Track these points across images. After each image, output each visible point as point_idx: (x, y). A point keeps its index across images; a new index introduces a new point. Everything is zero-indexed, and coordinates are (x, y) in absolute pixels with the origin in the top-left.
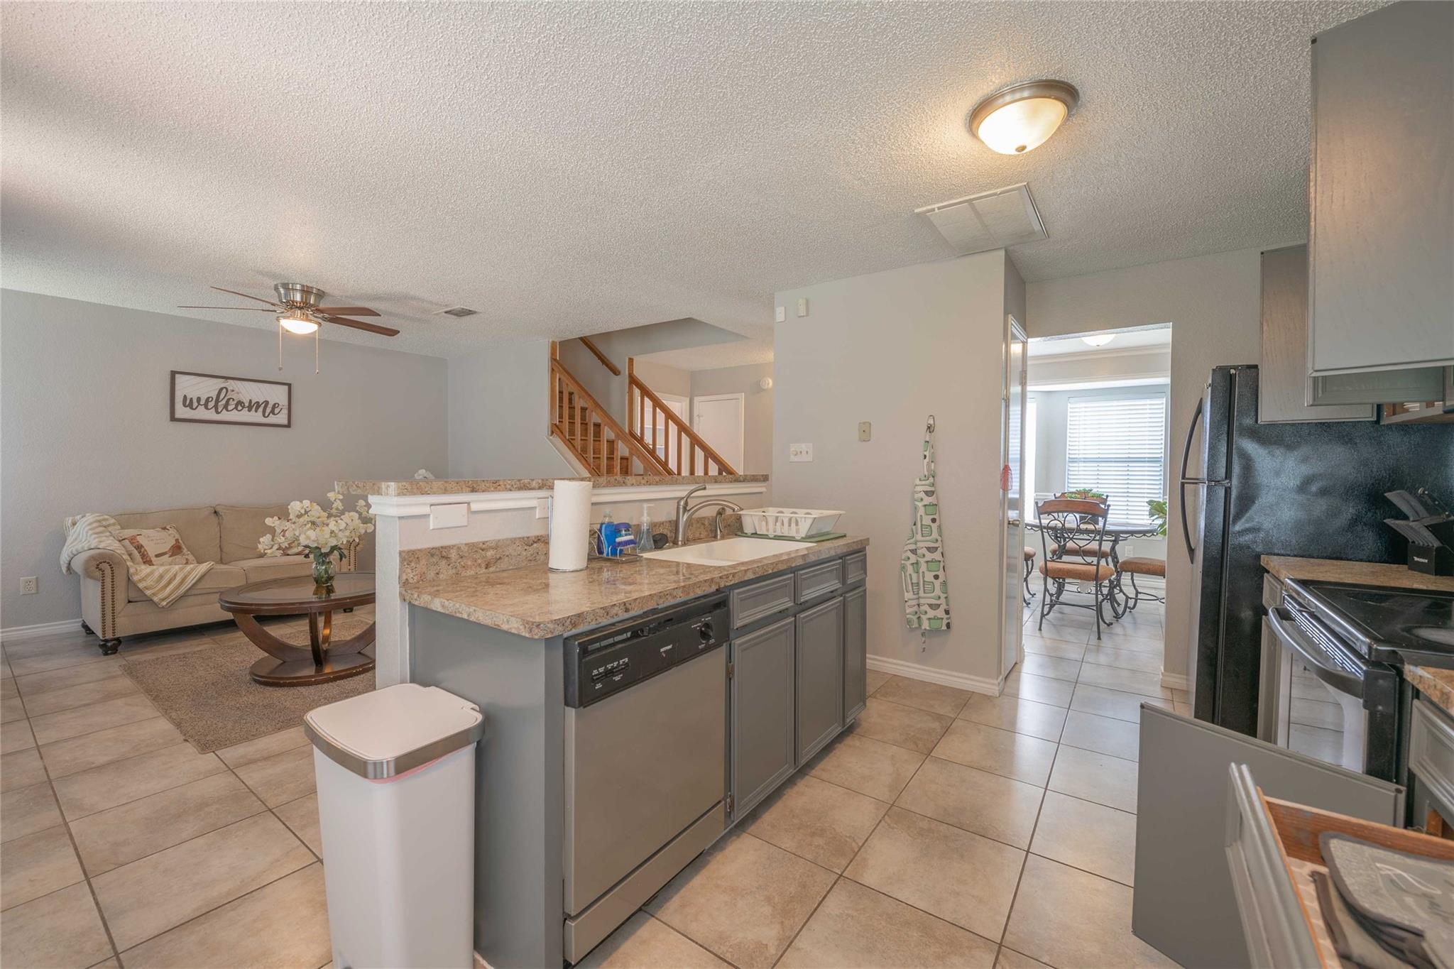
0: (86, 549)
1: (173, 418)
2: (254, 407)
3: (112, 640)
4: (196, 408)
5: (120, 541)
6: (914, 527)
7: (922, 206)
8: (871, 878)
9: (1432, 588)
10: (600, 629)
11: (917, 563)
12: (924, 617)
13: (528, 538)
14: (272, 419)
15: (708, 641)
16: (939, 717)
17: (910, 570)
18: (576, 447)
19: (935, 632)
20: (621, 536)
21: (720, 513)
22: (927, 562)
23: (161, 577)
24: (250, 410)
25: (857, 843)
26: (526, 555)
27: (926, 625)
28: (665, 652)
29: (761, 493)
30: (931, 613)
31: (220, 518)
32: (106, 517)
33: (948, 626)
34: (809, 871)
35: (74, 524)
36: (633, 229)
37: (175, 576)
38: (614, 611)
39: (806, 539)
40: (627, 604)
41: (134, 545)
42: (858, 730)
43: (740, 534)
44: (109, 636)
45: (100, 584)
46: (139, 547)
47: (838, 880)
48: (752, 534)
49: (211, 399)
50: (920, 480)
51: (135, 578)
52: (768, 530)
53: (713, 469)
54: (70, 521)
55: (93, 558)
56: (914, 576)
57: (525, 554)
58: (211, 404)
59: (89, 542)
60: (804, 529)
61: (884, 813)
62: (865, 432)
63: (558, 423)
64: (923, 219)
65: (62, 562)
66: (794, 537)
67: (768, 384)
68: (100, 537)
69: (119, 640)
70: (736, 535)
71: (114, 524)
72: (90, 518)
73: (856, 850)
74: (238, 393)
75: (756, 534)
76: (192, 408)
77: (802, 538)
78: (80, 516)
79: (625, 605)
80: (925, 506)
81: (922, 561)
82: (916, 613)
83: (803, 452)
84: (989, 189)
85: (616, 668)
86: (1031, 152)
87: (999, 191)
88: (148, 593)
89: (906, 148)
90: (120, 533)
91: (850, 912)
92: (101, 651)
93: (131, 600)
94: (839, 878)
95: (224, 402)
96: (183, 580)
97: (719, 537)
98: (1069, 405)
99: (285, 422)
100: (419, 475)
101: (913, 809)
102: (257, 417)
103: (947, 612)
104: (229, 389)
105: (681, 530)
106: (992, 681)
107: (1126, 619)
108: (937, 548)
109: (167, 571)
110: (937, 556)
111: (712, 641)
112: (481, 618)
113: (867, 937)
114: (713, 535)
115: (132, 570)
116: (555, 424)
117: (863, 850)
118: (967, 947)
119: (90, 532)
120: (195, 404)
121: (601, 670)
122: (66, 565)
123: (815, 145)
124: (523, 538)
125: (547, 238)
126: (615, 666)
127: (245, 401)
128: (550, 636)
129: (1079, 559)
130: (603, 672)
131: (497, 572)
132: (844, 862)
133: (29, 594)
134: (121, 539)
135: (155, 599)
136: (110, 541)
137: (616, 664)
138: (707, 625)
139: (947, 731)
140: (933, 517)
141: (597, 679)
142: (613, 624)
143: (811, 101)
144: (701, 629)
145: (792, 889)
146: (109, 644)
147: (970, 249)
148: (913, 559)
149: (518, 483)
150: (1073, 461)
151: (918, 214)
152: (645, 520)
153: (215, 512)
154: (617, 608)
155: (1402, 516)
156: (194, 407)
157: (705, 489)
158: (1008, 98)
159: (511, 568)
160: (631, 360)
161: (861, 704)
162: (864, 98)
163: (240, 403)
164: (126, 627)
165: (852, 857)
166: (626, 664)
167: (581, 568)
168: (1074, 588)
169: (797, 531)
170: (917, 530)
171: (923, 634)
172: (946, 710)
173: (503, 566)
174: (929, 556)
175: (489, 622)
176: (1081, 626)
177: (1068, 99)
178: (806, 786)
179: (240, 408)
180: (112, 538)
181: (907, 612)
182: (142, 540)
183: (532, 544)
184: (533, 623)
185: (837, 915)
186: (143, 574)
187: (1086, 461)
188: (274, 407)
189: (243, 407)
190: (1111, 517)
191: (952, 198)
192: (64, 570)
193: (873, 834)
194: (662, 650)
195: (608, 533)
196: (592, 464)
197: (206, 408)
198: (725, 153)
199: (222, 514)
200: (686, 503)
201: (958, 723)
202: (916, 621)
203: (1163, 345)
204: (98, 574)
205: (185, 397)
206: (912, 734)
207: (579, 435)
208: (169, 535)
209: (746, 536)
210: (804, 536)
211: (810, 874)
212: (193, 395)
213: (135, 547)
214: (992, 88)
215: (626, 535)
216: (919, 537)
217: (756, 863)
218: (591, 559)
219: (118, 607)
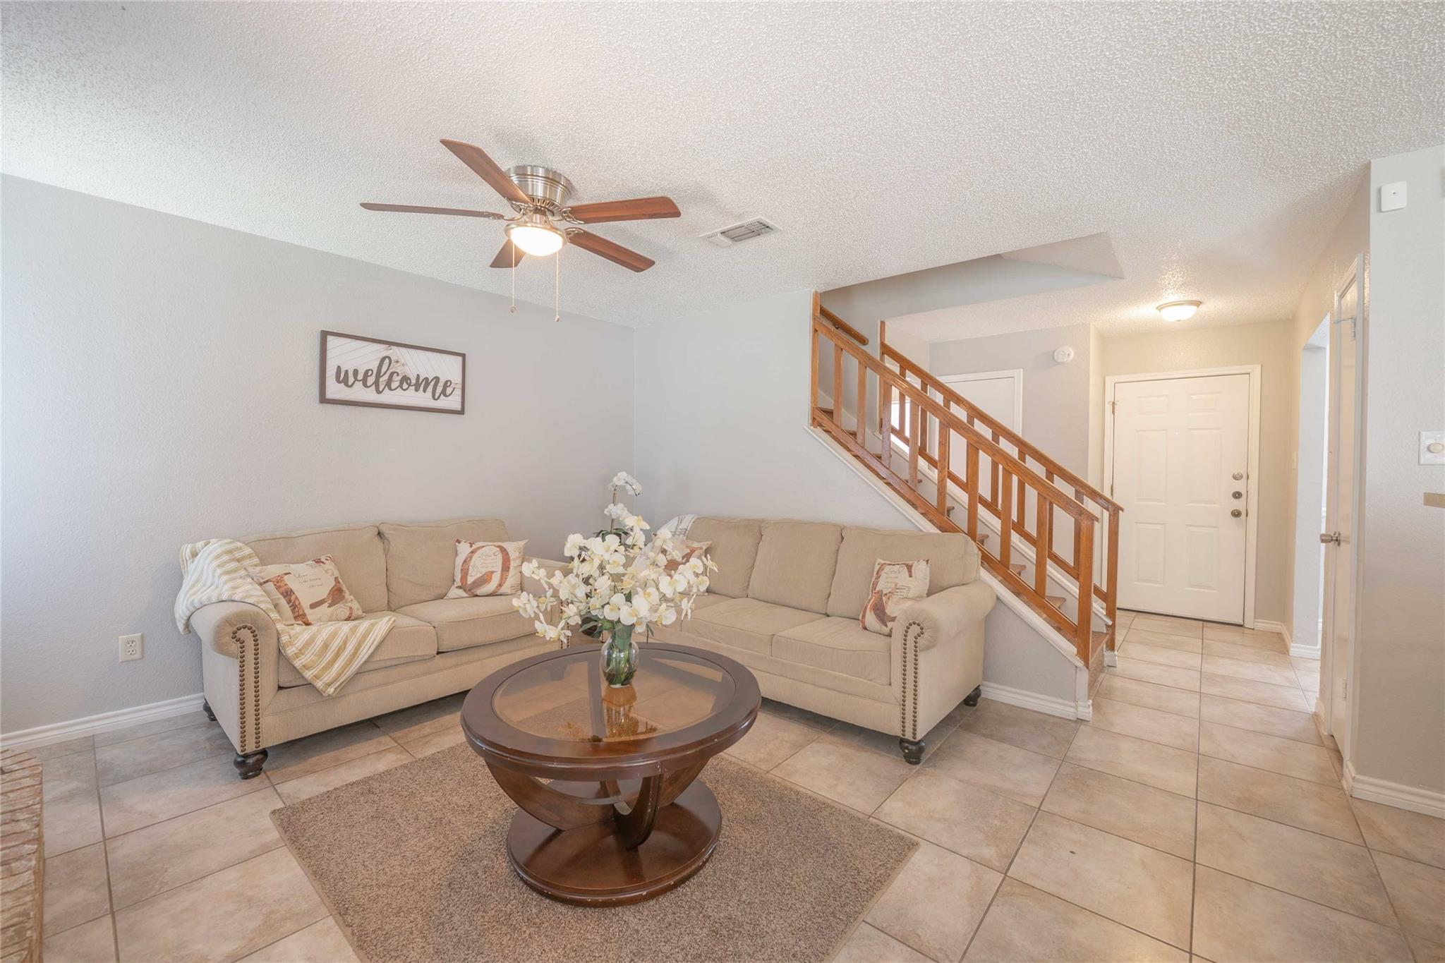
0: (214, 600)
1: (323, 399)
2: (422, 386)
3: (255, 754)
4: (352, 385)
5: (261, 584)
14: (443, 403)
23: (326, 646)
24: (417, 390)
31: (386, 541)
32: (239, 544)
35: (194, 555)
37: (345, 642)
41: (282, 590)
44: (251, 747)
45: (237, 662)
46: (288, 594)
49: (370, 372)
51: (290, 651)
54: (188, 550)
55: (227, 621)
58: (371, 380)
59: (217, 587)
65: (177, 616)
68: (234, 579)
69: (264, 753)
71: (250, 556)
72: (216, 547)
74: (403, 365)
76: (347, 385)
78: (202, 543)
88: (308, 675)
90: (260, 572)
92: (238, 771)
93: (282, 685)
95: (386, 377)
96: (357, 649)
99: (458, 407)
100: (619, 480)
102: (424, 399)
104: (392, 359)
109: (333, 636)
115: (284, 639)
119: (219, 571)
120: (351, 380)
122: (183, 622)
127: (411, 377)
133: (132, 660)
134: (262, 581)
135: (319, 684)
136: (249, 587)
146: (251, 761)
153: (379, 533)
156: (350, 384)
160: (883, 323)
163: (405, 379)
164: (275, 731)
179: (405, 386)
180: (249, 580)
182: (291, 583)
186: (299, 643)
188: (446, 385)
189: (409, 385)
192: (181, 627)
197: (365, 385)
199: (389, 536)
204: (235, 647)
205: (339, 368)
208: (326, 571)
212: (348, 366)
213: (282, 594)
219: (264, 701)
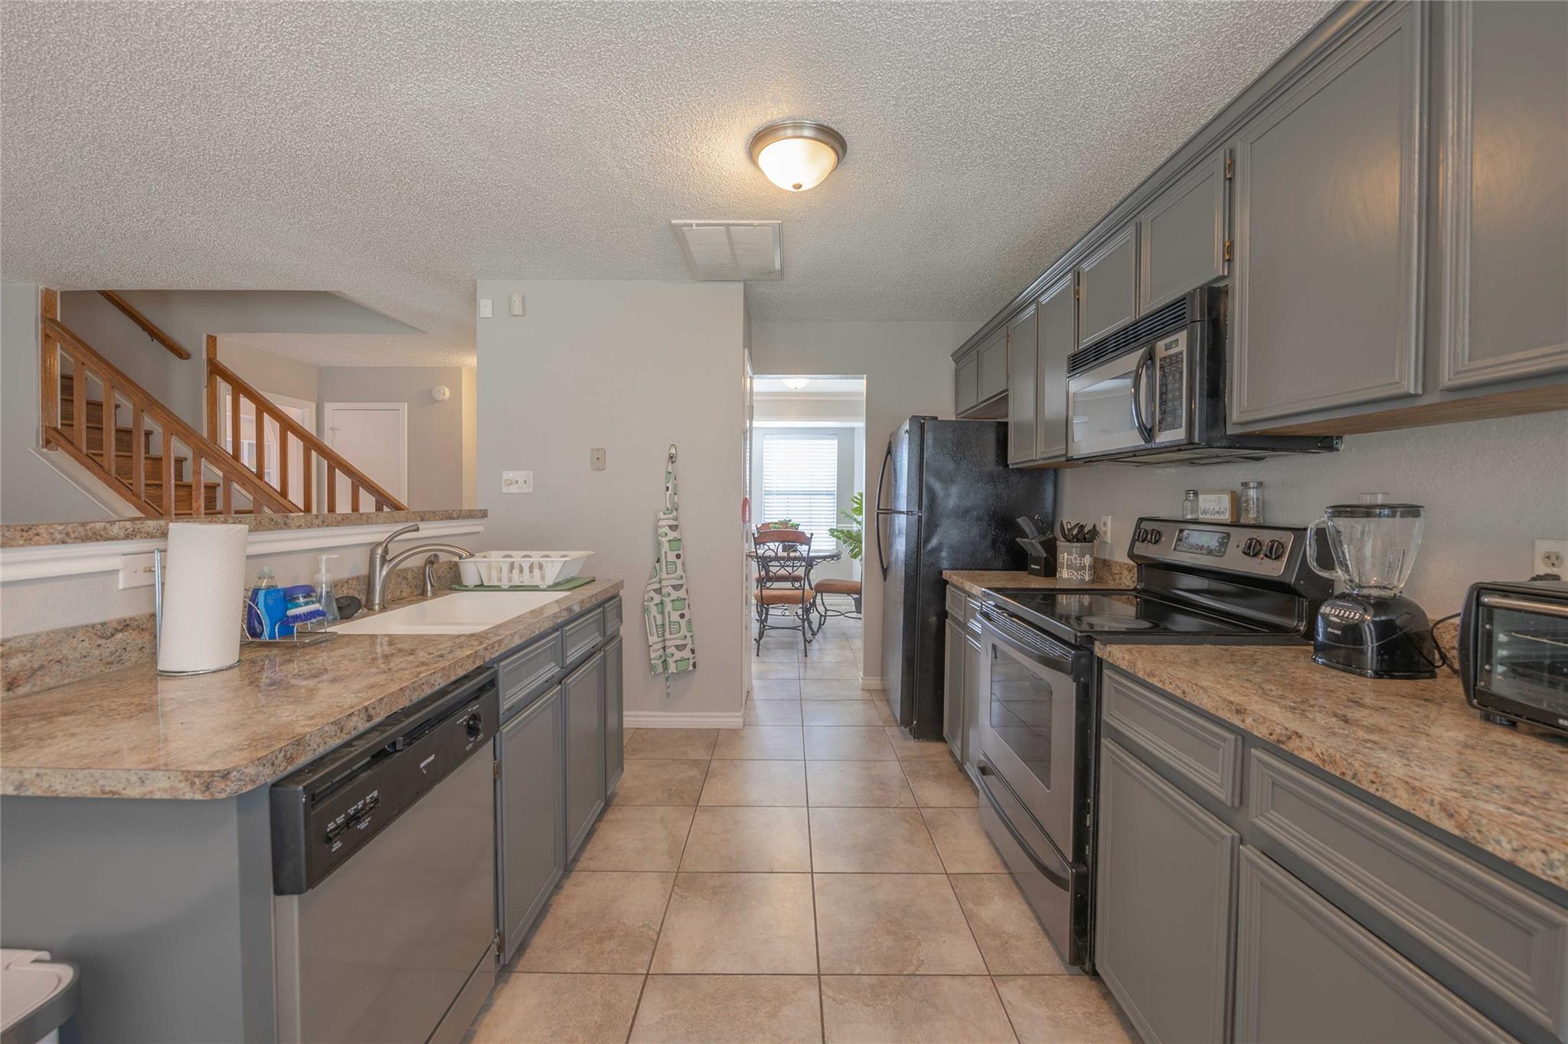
6: (657, 565)
7: (680, 219)
8: (680, 963)
9: (1044, 586)
10: (331, 757)
11: (662, 603)
12: (670, 660)
13: (103, 624)
15: (476, 738)
16: (695, 763)
17: (654, 611)
18: (106, 467)
19: (682, 674)
20: (298, 606)
21: (431, 562)
22: (673, 601)
25: (654, 930)
26: (101, 655)
27: (672, 668)
28: (424, 767)
29: (478, 533)
30: (678, 655)
33: (694, 665)
34: (609, 985)
36: (270, 142)
38: (352, 724)
39: (555, 586)
40: (370, 710)
42: (616, 801)
43: (457, 587)
47: (645, 981)
48: (476, 586)
50: (664, 514)
52: (499, 580)
53: (367, 503)
56: (659, 618)
57: (97, 652)
60: (552, 575)
61: (671, 885)
62: (599, 459)
63: (59, 427)
64: (677, 233)
66: (537, 586)
67: (444, 394)
70: (451, 589)
73: (655, 938)
75: (482, 585)
77: (549, 586)
79: (367, 710)
80: (669, 541)
81: (667, 600)
82: (661, 657)
83: (517, 480)
84: (748, 219)
85: (362, 809)
86: (805, 191)
87: (756, 222)
89: (682, 150)
91: (670, 1012)
94: (646, 978)
97: (429, 594)
98: (765, 441)
101: (700, 869)
103: (693, 651)
105: (378, 588)
106: (737, 714)
107: (819, 636)
108: (682, 586)
110: (682, 594)
111: (481, 736)
112: (58, 787)
113: (697, 1031)
114: (419, 592)
116: (55, 429)
117: (662, 935)
118: (793, 992)
121: (340, 820)
123: (582, 111)
124: (93, 626)
125: (79, 112)
126: (360, 807)
128: (250, 788)
129: (788, 585)
130: (342, 823)
131: (38, 693)
132: (647, 958)
137: (360, 804)
138: (475, 717)
139: (706, 774)
140: (677, 552)
141: (335, 836)
142: (348, 744)
143: (592, 54)
144: (468, 724)
145: (596, 1017)
147: (714, 276)
148: (657, 598)
149: (80, 529)
150: (769, 493)
151: (673, 227)
152: (324, 579)
154: (354, 719)
155: (1024, 535)
157: (417, 530)
158: (790, 132)
159: (66, 681)
160: (212, 341)
161: (619, 769)
162: (656, 77)
165: (653, 948)
166: (376, 800)
167: (230, 663)
168: (779, 612)
169: (543, 578)
170: (661, 568)
171: (667, 679)
172: (700, 754)
173: (49, 681)
174: (675, 595)
175: (86, 790)
176: (790, 646)
177: (840, 150)
178: (575, 885)
181: (652, 657)
183: (113, 635)
184: (212, 774)
185: (657, 1023)
187: (779, 494)
190: (814, 546)
191: (712, 218)
193: (664, 911)
194: (422, 765)
195: (270, 602)
196: (143, 495)
198: (458, 79)
200: (386, 551)
201: (714, 765)
202: (661, 665)
203: (859, 394)
206: (674, 788)
207: (113, 448)
209: (466, 589)
210: (551, 584)
211: (612, 988)
214: (780, 116)
215: (307, 604)
216: (664, 575)
217: (540, 1005)
218: (244, 645)
